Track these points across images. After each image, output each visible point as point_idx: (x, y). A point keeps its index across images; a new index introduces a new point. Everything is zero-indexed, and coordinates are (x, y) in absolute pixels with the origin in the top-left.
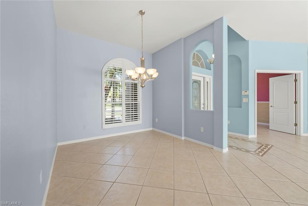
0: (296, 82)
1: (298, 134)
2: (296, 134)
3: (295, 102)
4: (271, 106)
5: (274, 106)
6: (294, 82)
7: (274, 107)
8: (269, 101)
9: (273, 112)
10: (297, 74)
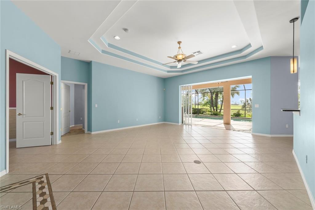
0: (52, 85)
1: (55, 144)
2: (52, 144)
3: (51, 107)
4: (20, 114)
5: (24, 113)
6: (51, 85)
7: (24, 115)
8: (16, 107)
9: (23, 122)
10: (53, 76)
